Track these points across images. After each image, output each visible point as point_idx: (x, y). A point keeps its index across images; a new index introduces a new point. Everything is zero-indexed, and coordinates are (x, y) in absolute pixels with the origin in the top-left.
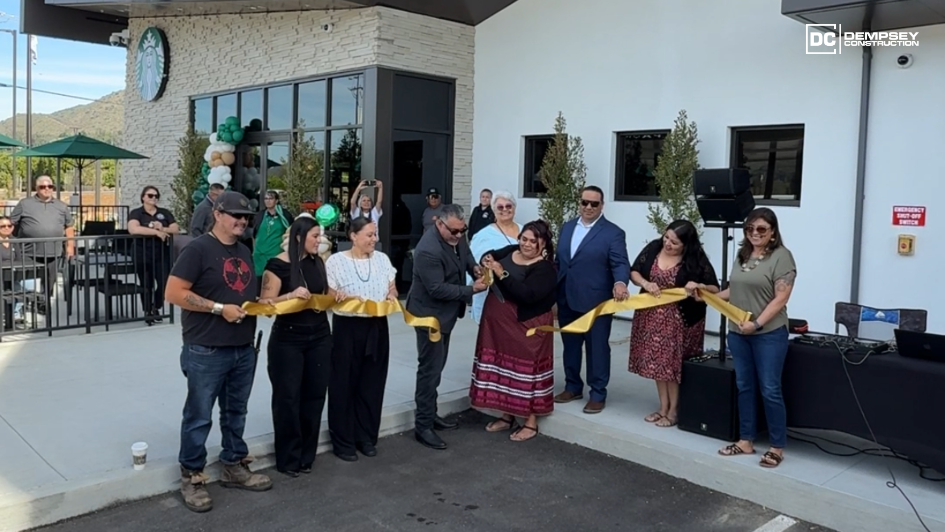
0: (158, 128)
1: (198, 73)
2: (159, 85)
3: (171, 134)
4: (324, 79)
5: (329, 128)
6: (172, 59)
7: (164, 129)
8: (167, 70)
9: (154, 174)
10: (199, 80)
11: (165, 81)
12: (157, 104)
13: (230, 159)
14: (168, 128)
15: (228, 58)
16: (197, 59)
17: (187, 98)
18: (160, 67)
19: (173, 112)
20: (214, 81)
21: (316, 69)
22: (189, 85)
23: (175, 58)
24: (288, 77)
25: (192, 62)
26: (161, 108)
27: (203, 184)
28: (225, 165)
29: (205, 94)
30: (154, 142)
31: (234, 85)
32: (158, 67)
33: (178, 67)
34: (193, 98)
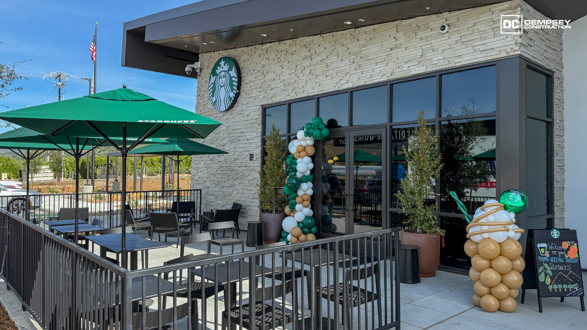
0: (229, 131)
1: (272, 86)
2: (233, 99)
3: (243, 135)
4: (434, 76)
5: (440, 119)
6: (242, 79)
7: (235, 131)
8: (239, 87)
9: (224, 165)
10: (274, 91)
11: (237, 95)
12: (229, 114)
13: (311, 151)
14: (239, 131)
15: (307, 71)
16: (270, 76)
17: (261, 107)
18: (235, 85)
19: (245, 118)
20: (291, 91)
21: (425, 67)
22: (261, 97)
23: (247, 78)
24: (384, 79)
25: (265, 79)
26: (232, 116)
27: (292, 172)
28: (308, 156)
29: (278, 103)
30: (224, 142)
31: (313, 93)
32: (231, 85)
33: (248, 85)
34: (264, 107)
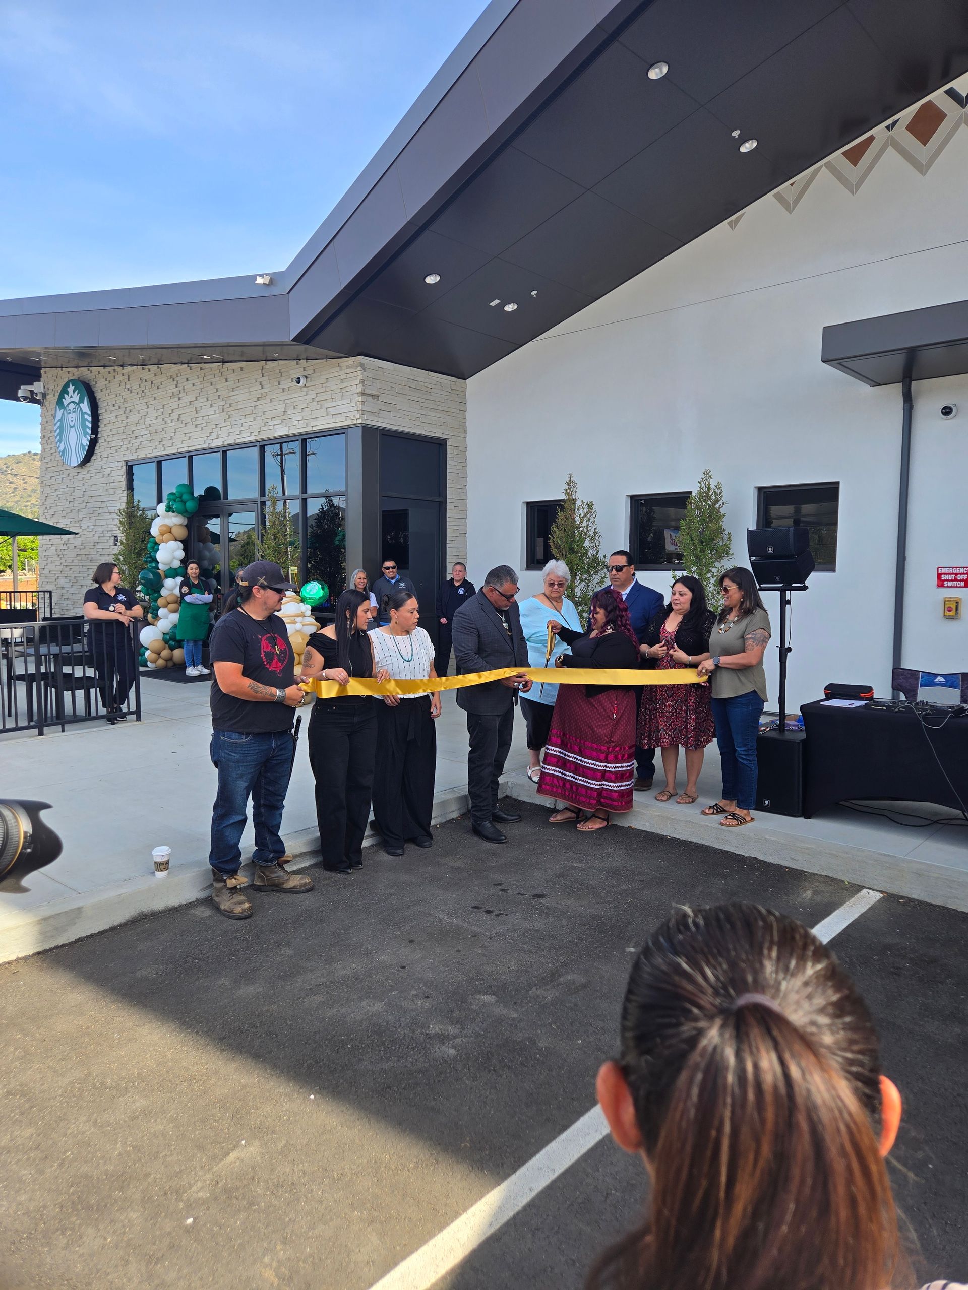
0: (86, 498)
1: (137, 433)
2: (87, 448)
3: (104, 505)
4: (298, 440)
5: (304, 496)
6: (100, 418)
7: (94, 499)
8: (95, 429)
9: (82, 552)
10: (138, 441)
11: (93, 443)
12: (84, 471)
13: (182, 533)
14: (99, 499)
15: (175, 416)
16: (134, 418)
17: (124, 463)
18: (88, 427)
19: (105, 480)
20: (158, 443)
21: (287, 428)
22: (124, 448)
23: (106, 417)
24: (252, 438)
25: (128, 421)
26: (89, 475)
27: (150, 562)
28: (176, 540)
29: (144, 459)
30: (81, 515)
31: (183, 448)
32: (84, 427)
33: (108, 428)
34: (129, 464)
